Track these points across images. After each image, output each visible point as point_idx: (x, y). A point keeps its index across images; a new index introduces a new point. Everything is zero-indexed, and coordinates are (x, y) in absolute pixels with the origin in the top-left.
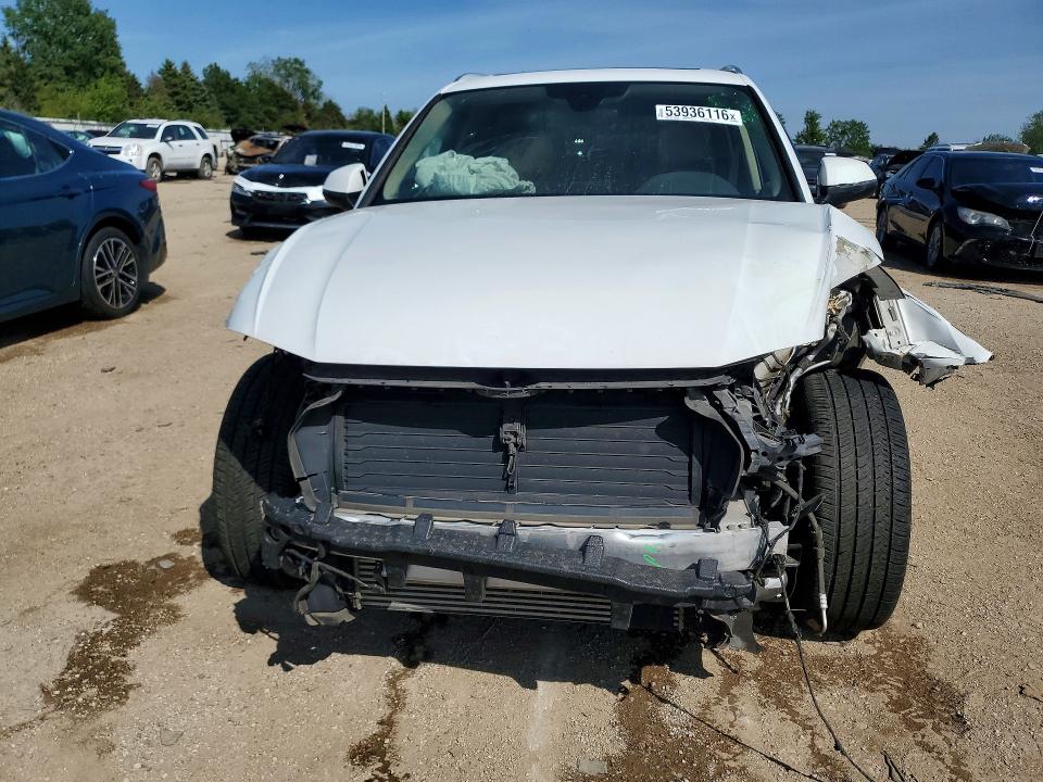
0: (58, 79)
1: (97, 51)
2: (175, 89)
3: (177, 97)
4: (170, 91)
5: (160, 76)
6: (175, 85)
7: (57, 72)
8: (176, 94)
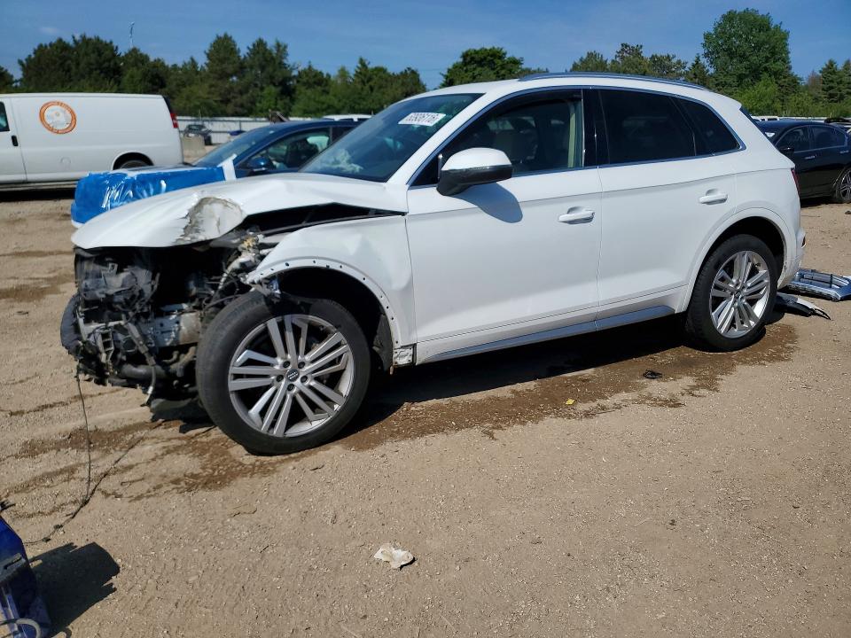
0: (731, 86)
1: (767, 59)
2: (831, 84)
3: (831, 91)
4: (825, 86)
5: (820, 74)
6: (832, 81)
7: (730, 80)
8: (832, 88)
